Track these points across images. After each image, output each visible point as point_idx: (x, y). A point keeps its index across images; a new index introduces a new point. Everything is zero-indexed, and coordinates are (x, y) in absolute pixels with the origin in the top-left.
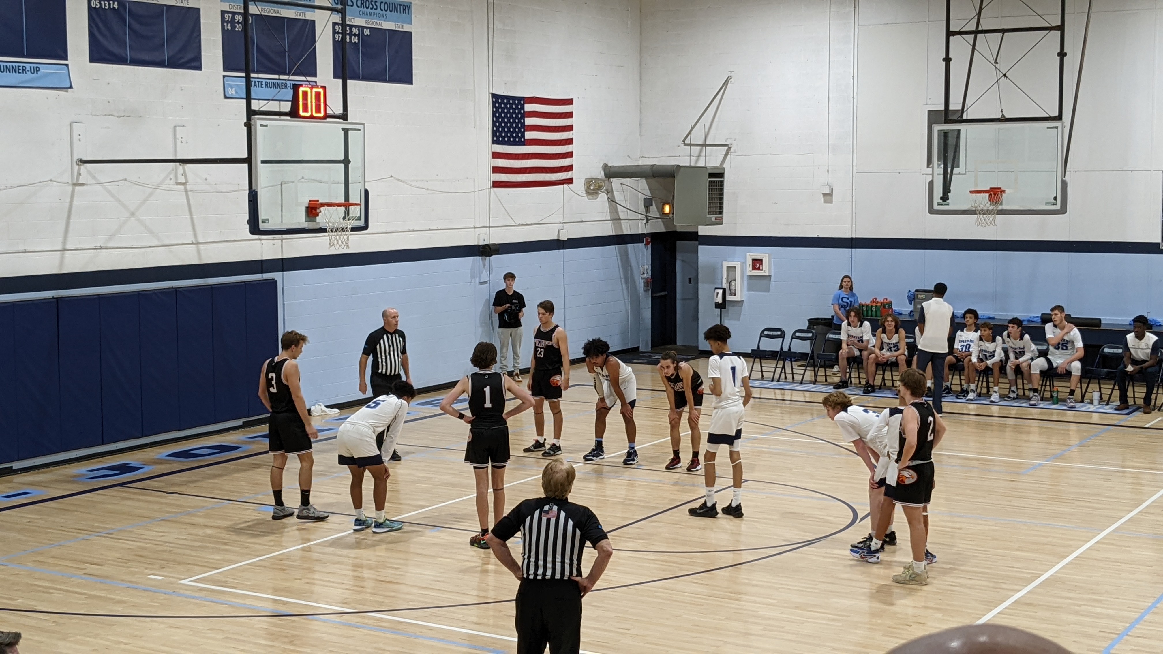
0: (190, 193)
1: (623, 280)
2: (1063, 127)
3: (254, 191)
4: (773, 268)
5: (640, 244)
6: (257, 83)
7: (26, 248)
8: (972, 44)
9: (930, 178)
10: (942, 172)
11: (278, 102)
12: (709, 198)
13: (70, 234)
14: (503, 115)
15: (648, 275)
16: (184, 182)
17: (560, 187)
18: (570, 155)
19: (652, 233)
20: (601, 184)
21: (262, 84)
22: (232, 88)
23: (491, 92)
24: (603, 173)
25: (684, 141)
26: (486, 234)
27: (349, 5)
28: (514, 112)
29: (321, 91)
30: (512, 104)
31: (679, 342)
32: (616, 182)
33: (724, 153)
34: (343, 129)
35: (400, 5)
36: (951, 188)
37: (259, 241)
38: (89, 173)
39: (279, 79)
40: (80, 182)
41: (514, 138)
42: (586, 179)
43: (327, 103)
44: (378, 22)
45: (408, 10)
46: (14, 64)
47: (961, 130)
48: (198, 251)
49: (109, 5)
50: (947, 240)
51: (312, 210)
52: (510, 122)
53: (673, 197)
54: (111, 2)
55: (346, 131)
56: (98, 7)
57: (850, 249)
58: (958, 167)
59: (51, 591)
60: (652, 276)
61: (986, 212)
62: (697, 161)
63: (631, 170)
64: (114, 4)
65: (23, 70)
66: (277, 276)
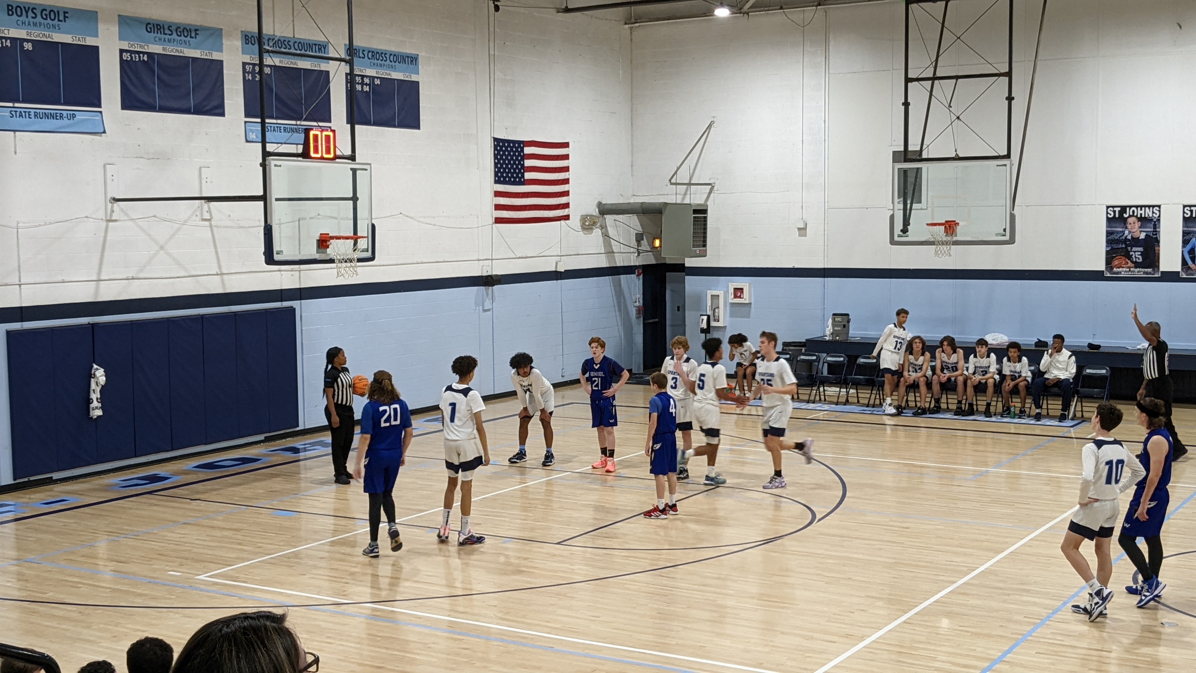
0: (214, 228)
1: (616, 308)
2: (1012, 165)
3: (269, 225)
4: (753, 297)
5: (633, 275)
6: (276, 128)
7: (64, 279)
8: (929, 90)
9: (891, 212)
10: (902, 208)
11: (295, 146)
12: (693, 232)
13: (104, 266)
14: (504, 157)
15: (640, 303)
16: (209, 218)
17: (558, 223)
18: (566, 194)
19: (643, 265)
20: (595, 220)
21: (280, 129)
22: (253, 133)
23: (492, 136)
24: (597, 210)
25: (670, 180)
26: (488, 266)
27: (360, 57)
28: (515, 155)
29: (331, 134)
30: (513, 147)
32: (609, 218)
33: (708, 191)
34: (351, 169)
35: (408, 57)
36: (911, 222)
37: (279, 273)
38: (122, 210)
39: (296, 125)
40: (113, 218)
41: (515, 178)
42: (582, 216)
43: (337, 145)
44: (388, 72)
45: (416, 61)
46: (52, 112)
47: (921, 168)
48: (223, 282)
49: (140, 57)
50: (910, 269)
51: (323, 242)
52: (511, 164)
53: (661, 232)
54: (141, 55)
55: (354, 171)
56: (129, 59)
57: (823, 279)
58: (920, 202)
59: (79, 585)
60: (643, 304)
61: (943, 243)
62: (683, 199)
63: (623, 207)
64: (143, 56)
65: (60, 117)
66: (295, 304)
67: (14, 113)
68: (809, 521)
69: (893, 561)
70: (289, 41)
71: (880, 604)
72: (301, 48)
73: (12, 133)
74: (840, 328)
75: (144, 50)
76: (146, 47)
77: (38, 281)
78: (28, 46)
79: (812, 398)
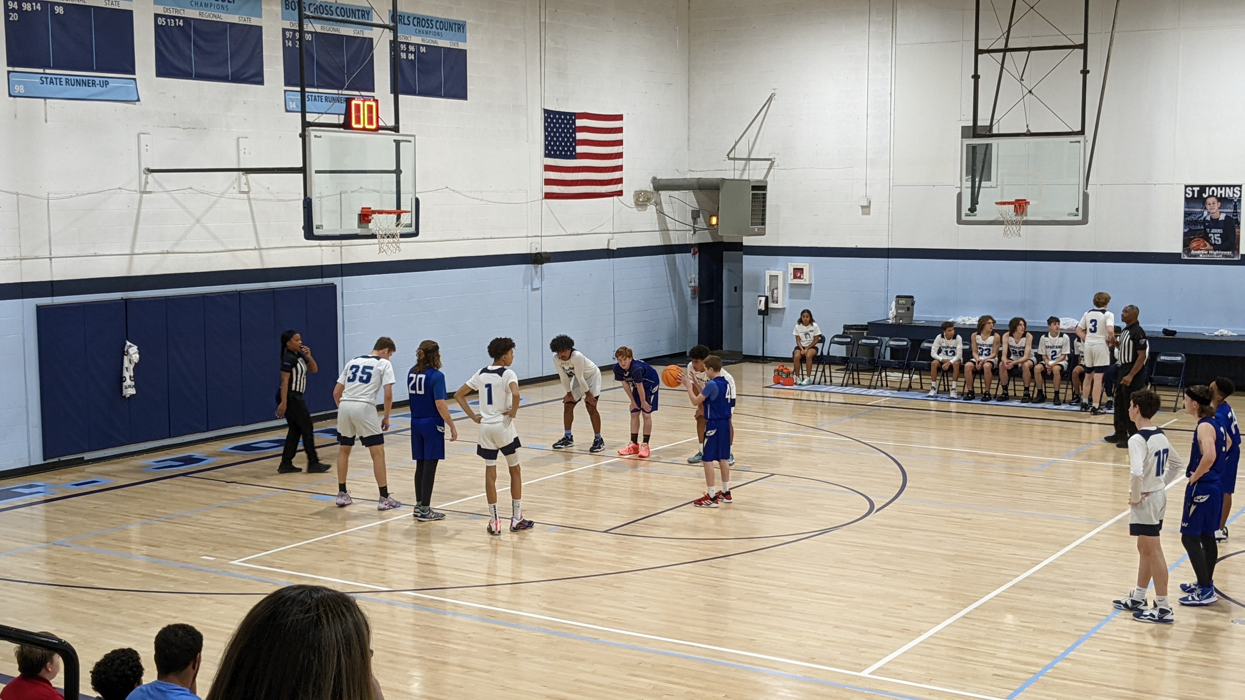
0: (252, 202)
1: (671, 288)
2: (1086, 141)
3: (309, 197)
4: (813, 277)
5: (688, 254)
6: (317, 98)
7: (96, 251)
8: (1001, 63)
9: (958, 190)
10: (970, 186)
11: (337, 116)
12: (751, 210)
13: (138, 239)
14: (555, 130)
15: (695, 283)
16: (247, 190)
17: (611, 199)
18: (619, 168)
19: (699, 244)
20: (650, 196)
21: (321, 99)
22: (293, 103)
23: (543, 107)
24: (652, 186)
25: (728, 155)
26: (538, 243)
27: (405, 24)
28: (566, 127)
29: (374, 104)
30: (564, 119)
31: (725, 347)
32: (664, 194)
33: (768, 167)
34: (395, 141)
35: (455, 24)
36: (979, 200)
37: (319, 248)
38: (156, 181)
39: (338, 94)
40: (147, 190)
41: (566, 151)
42: (635, 192)
43: (379, 116)
44: (434, 39)
45: (463, 28)
46: (84, 78)
47: (992, 144)
48: (261, 256)
49: (175, 22)
50: (978, 250)
51: (365, 217)
52: (561, 137)
53: (718, 210)
54: (177, 20)
55: (398, 143)
56: (163, 24)
57: (887, 259)
58: (990, 180)
59: (110, 570)
60: (699, 284)
61: (1012, 223)
62: (742, 174)
63: (678, 183)
64: (179, 22)
65: (93, 84)
66: (336, 281)
67: (44, 79)
68: (867, 511)
69: (954, 553)
70: (331, 7)
71: (939, 598)
72: (343, 14)
73: (43, 100)
74: (904, 311)
75: (180, 15)
76: (182, 12)
77: (69, 254)
78: (59, 10)
79: (873, 383)
